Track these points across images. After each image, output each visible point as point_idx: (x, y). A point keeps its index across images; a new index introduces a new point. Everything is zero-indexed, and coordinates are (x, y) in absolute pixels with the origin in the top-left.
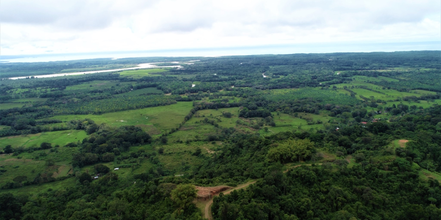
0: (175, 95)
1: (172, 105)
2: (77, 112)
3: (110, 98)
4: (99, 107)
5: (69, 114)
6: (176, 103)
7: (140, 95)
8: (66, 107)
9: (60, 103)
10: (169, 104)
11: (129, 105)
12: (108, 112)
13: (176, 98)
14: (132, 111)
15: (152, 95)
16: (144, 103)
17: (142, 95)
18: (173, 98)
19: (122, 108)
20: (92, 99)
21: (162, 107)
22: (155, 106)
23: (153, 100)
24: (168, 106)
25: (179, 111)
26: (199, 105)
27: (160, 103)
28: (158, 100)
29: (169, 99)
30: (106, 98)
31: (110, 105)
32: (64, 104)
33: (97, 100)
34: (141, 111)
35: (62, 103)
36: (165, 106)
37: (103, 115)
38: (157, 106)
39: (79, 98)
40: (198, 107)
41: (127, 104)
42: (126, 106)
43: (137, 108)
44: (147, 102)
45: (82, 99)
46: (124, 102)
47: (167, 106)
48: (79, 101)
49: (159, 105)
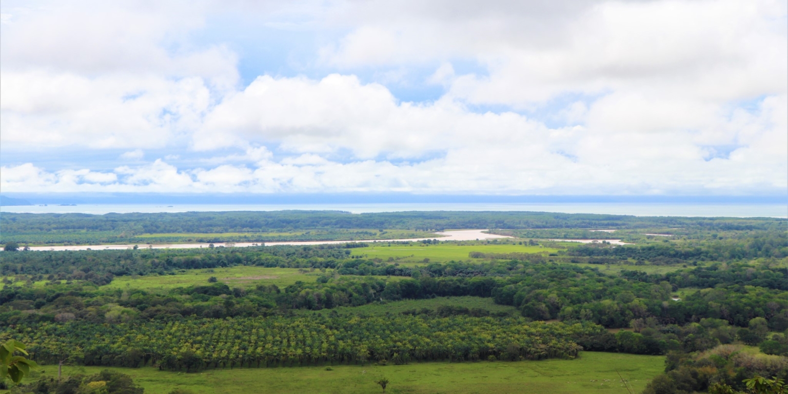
0: (578, 325)
1: (550, 363)
2: (94, 353)
3: (265, 315)
4: (200, 342)
5: (56, 363)
6: (575, 355)
7: (407, 313)
8: (59, 335)
9: (44, 319)
10: (540, 358)
11: (341, 342)
12: (233, 365)
13: (579, 335)
14: (344, 372)
15: (459, 319)
16: (411, 342)
17: (414, 314)
18: (561, 331)
19: (299, 351)
20: (186, 313)
21: (501, 365)
22: (465, 356)
23: (462, 334)
24: (534, 364)
25: (584, 386)
26: (701, 364)
27: (491, 345)
28: (485, 335)
29: (541, 335)
30: (250, 314)
31: (253, 338)
32: (62, 321)
33: (205, 319)
34: (389, 372)
35: (53, 320)
36: (515, 364)
37: (203, 376)
38: (475, 360)
39: (132, 306)
40: (695, 375)
41: (332, 338)
42: (325, 345)
43: (374, 358)
44: (428, 337)
45: (142, 309)
46: (319, 332)
47: (524, 364)
48: (125, 316)
49: (484, 355)
